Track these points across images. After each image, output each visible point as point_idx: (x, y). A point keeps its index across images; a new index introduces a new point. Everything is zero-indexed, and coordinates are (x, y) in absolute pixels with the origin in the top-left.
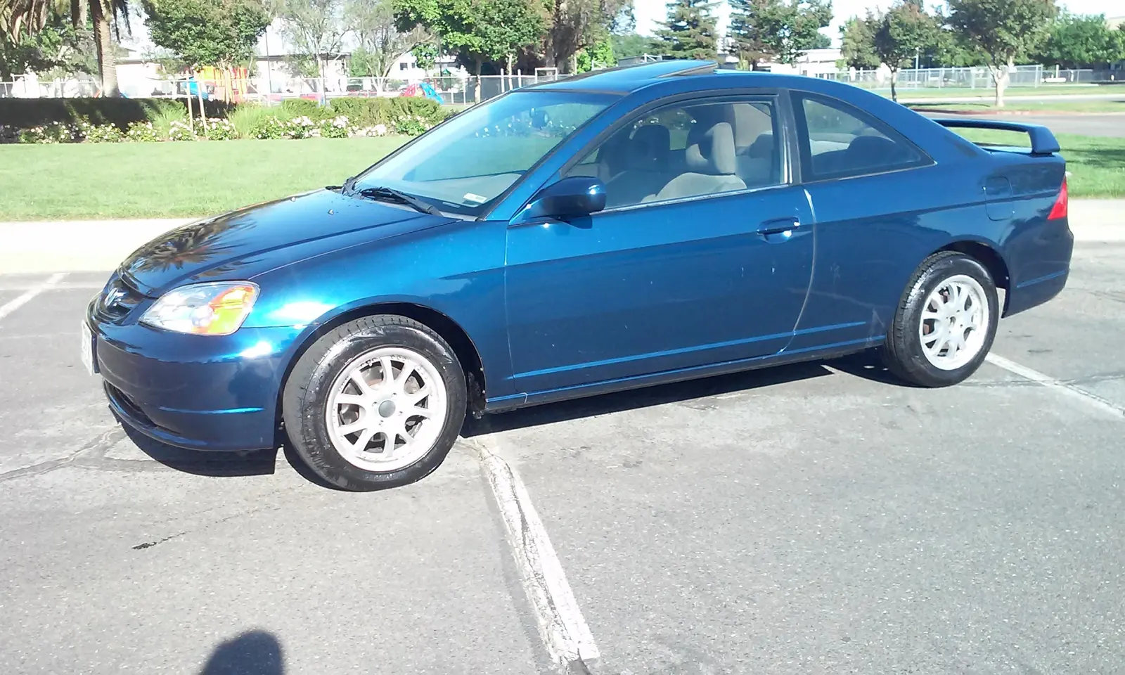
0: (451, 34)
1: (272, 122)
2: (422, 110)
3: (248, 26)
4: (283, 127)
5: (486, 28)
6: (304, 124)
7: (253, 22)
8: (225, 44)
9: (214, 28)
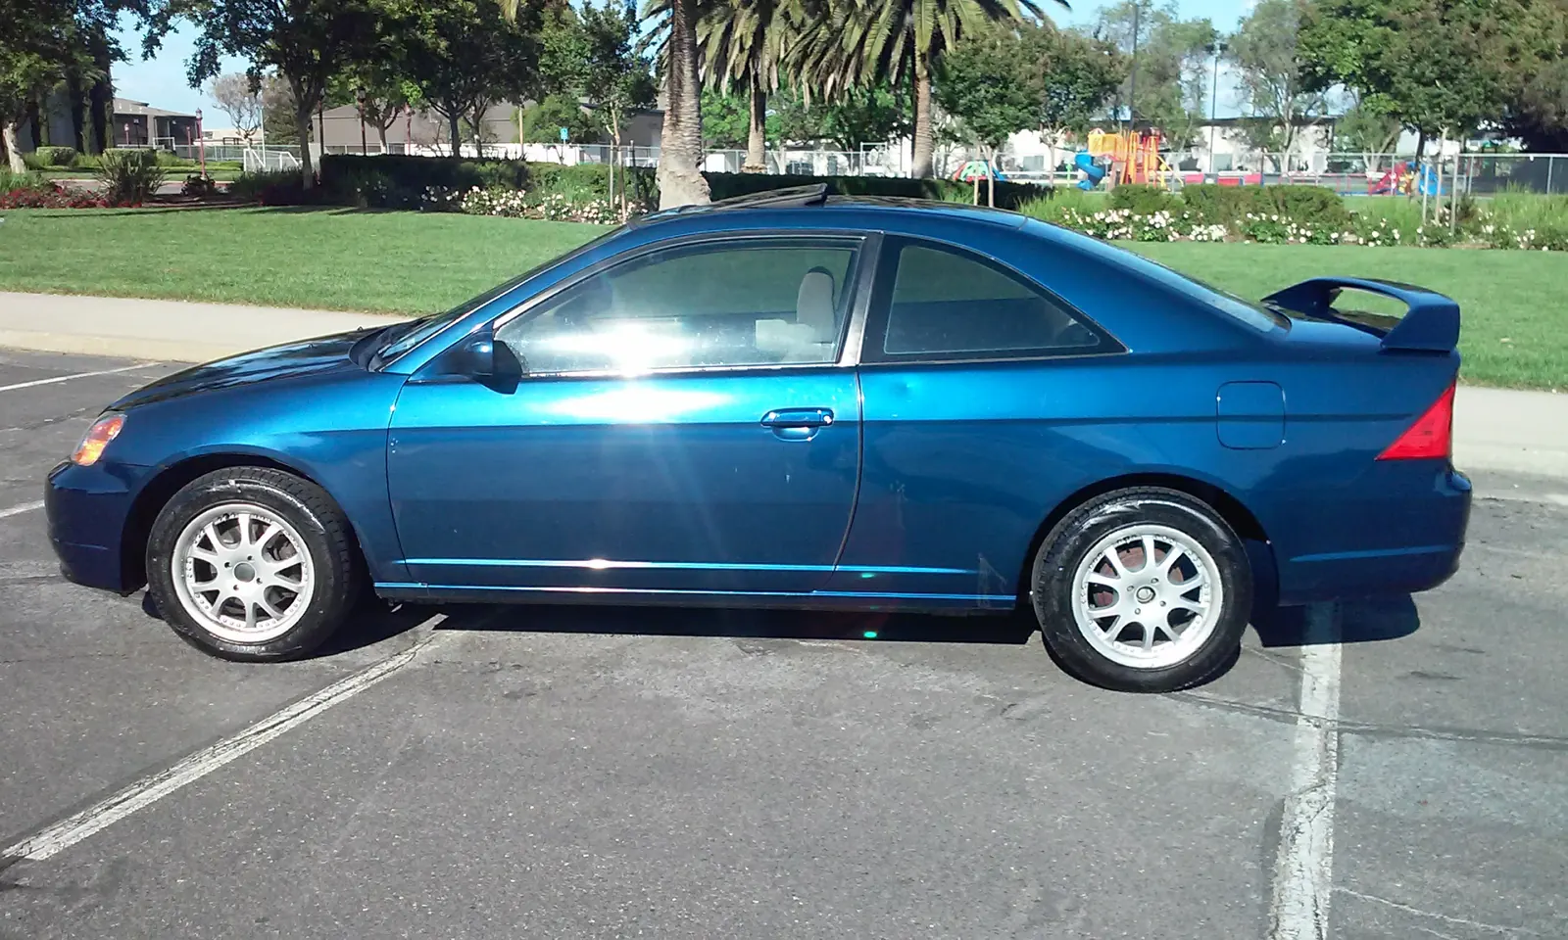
0: (1374, 95)
1: (1067, 217)
2: (1302, 205)
3: (1085, 85)
4: (1081, 223)
5: (1410, 89)
6: (1108, 220)
7: (1093, 79)
8: (1029, 111)
9: (1017, 89)
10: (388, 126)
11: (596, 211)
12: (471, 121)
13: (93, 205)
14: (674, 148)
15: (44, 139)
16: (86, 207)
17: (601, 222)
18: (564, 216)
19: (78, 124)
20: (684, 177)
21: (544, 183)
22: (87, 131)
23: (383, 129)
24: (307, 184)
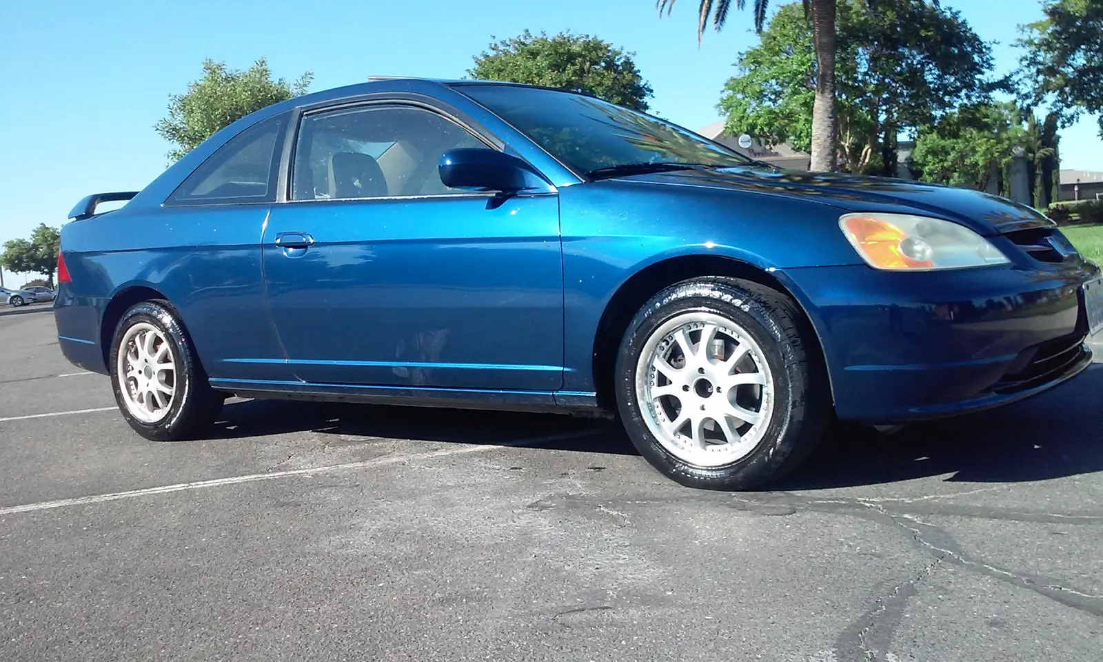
19: (1032, 187)
22: (1038, 190)
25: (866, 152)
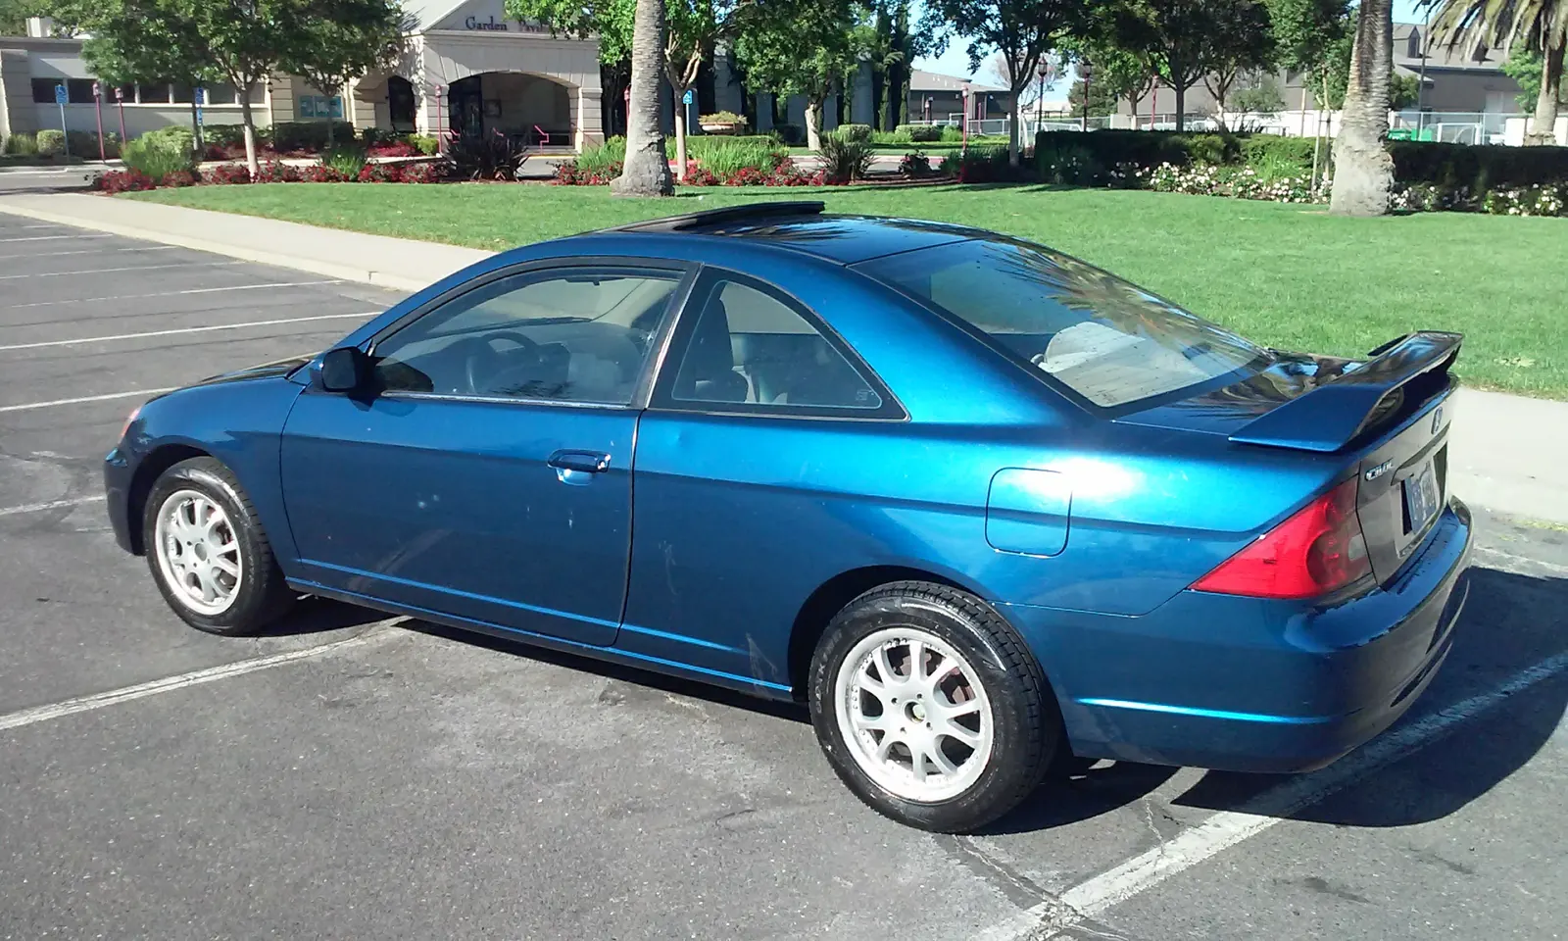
10: (1141, 99)
11: (1287, 187)
12: (1216, 92)
13: (807, 183)
14: (1353, 120)
15: (846, 118)
16: (799, 184)
17: (1291, 200)
18: (1252, 193)
19: (877, 102)
20: (1361, 152)
21: (1250, 157)
22: (884, 109)
23: (1135, 101)
24: (1013, 160)
25: (693, 65)
